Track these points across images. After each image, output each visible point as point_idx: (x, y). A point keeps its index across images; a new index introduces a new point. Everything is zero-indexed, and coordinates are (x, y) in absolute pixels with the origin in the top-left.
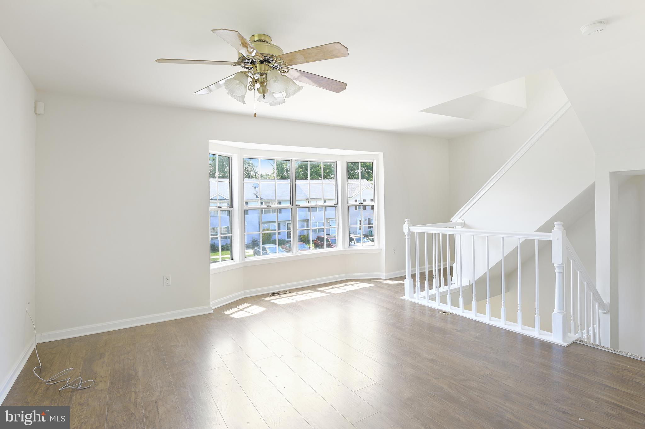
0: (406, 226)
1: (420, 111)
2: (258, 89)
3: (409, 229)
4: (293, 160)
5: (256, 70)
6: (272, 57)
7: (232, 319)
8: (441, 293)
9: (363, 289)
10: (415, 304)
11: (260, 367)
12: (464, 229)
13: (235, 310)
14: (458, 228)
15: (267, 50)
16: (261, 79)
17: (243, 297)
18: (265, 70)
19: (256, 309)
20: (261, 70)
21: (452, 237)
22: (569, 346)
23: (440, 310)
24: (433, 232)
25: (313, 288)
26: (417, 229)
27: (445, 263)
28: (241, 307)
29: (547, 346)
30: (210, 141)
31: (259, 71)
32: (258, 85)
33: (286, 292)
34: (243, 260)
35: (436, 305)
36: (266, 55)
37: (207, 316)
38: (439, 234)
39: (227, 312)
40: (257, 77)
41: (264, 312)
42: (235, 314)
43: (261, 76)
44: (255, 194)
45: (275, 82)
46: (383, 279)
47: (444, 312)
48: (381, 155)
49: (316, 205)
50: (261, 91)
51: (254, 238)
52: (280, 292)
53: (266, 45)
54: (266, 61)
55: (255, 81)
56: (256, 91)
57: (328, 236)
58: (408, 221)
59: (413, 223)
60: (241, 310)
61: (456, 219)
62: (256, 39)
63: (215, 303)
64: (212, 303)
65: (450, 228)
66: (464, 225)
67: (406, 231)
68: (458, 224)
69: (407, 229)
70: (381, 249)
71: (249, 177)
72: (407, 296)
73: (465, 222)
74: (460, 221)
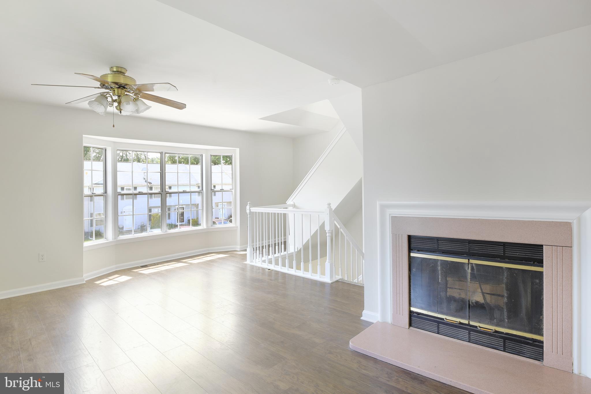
0: (248, 207)
1: (260, 119)
2: (116, 107)
3: (250, 210)
4: (163, 153)
5: (114, 93)
6: (126, 85)
7: (102, 286)
8: (276, 257)
9: (219, 259)
10: (253, 266)
11: (118, 313)
12: (295, 209)
13: (106, 280)
14: (290, 208)
15: (122, 80)
16: (118, 100)
17: (115, 270)
18: (121, 93)
19: (124, 278)
20: (118, 93)
21: (285, 215)
22: (332, 283)
23: (267, 268)
24: (270, 212)
25: (178, 260)
26: (254, 210)
27: (285, 237)
28: (110, 278)
29: (323, 284)
30: (84, 136)
31: (116, 94)
32: (116, 104)
33: (154, 264)
34: (115, 238)
35: (272, 267)
36: (122, 84)
37: (80, 286)
38: (275, 214)
39: (97, 282)
40: (116, 98)
41: (130, 280)
42: (105, 283)
43: (119, 97)
44: (144, 179)
45: (127, 104)
46: (238, 251)
47: (269, 270)
48: (238, 150)
49: (184, 191)
50: (118, 108)
51: (142, 223)
52: (148, 265)
53: (122, 76)
54: (122, 87)
55: (115, 101)
56: (115, 108)
57: (217, 219)
58: (249, 203)
59: (254, 205)
60: (110, 280)
61: (290, 202)
62: (115, 70)
63: (87, 276)
64: (84, 276)
65: (283, 208)
66: (294, 206)
67: (248, 211)
68: (290, 206)
69: (249, 209)
70: (237, 227)
71: (139, 161)
72: (248, 262)
73: (295, 204)
74: (292, 203)
